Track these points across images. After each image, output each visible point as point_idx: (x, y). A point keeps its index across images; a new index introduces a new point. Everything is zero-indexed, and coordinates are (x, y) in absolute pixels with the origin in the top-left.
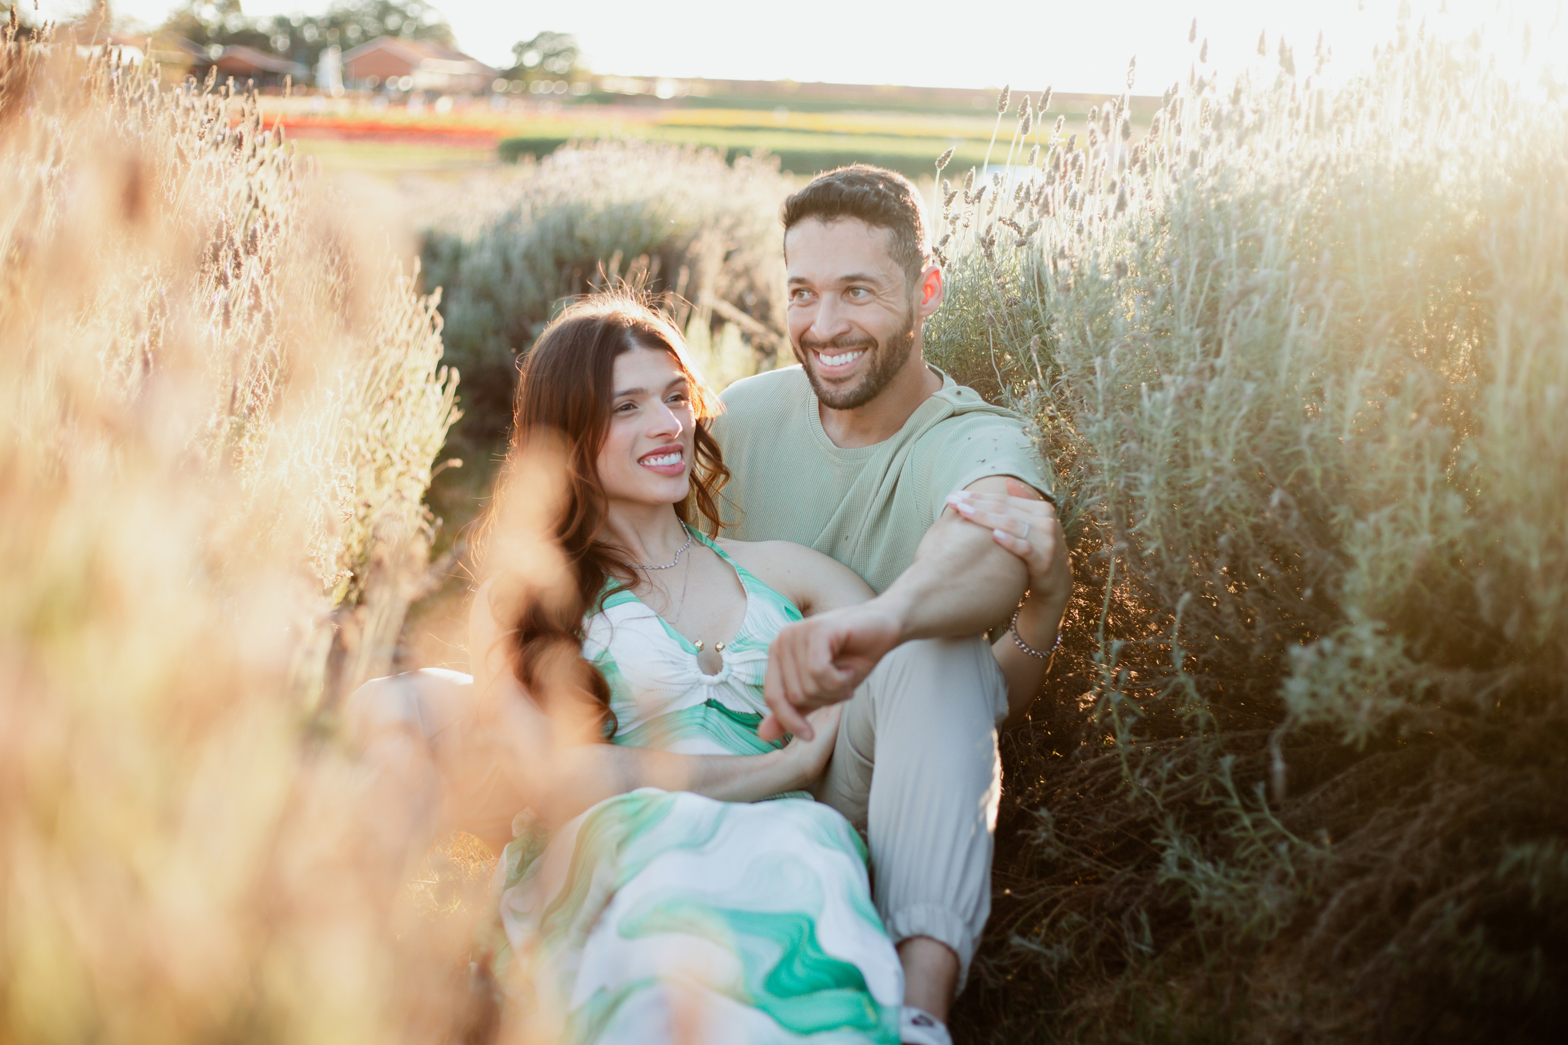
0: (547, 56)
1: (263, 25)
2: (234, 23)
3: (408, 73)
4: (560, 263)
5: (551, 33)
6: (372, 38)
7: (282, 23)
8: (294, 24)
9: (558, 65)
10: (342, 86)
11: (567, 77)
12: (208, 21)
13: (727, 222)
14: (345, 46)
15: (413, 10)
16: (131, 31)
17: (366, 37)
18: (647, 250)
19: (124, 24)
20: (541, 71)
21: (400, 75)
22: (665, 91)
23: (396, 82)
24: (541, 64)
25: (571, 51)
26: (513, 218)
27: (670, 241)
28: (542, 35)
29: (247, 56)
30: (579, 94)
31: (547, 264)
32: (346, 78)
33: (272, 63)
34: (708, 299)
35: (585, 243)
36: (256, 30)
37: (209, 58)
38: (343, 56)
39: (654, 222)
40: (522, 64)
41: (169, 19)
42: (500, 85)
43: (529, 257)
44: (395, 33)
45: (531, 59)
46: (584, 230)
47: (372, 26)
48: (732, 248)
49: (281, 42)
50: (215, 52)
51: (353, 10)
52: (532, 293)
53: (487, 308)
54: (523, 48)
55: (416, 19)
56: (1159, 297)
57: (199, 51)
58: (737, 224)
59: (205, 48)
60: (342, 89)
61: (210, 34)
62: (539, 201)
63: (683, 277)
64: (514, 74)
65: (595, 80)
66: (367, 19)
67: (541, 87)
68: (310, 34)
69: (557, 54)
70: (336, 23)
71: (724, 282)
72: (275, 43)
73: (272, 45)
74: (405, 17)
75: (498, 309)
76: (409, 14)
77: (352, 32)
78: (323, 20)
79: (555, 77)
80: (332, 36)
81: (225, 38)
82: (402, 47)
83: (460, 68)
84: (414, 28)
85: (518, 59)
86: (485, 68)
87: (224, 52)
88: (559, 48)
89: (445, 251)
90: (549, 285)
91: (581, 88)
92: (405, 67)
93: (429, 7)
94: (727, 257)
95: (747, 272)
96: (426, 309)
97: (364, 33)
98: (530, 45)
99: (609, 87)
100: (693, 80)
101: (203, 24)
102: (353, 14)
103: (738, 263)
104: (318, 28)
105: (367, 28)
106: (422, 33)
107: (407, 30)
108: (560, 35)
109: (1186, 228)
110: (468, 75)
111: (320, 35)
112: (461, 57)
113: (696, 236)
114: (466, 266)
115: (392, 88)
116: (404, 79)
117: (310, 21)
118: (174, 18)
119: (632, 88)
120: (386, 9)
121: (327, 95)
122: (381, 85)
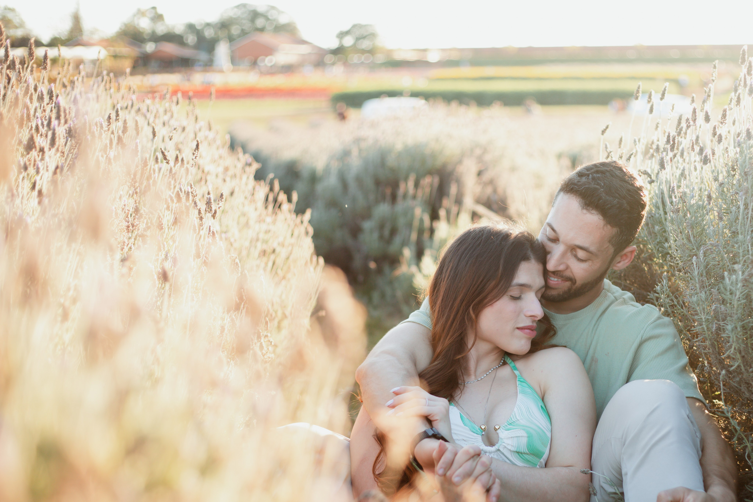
0: (358, 39)
1: (179, 28)
2: (161, 29)
3: (271, 54)
4: (378, 183)
5: (360, 24)
6: (247, 33)
7: (191, 27)
8: (198, 28)
9: (365, 44)
10: (231, 64)
11: (371, 52)
12: (144, 28)
13: (478, 152)
14: (231, 39)
15: (272, 15)
16: (96, 37)
17: (244, 33)
18: (430, 172)
19: (92, 33)
20: (355, 49)
21: (267, 56)
22: (433, 57)
23: (264, 60)
24: (354, 45)
25: (372, 36)
26: (346, 153)
27: (444, 166)
28: (354, 26)
29: (170, 49)
30: (379, 62)
31: (369, 183)
32: (233, 60)
33: (186, 52)
34: (469, 202)
35: (393, 170)
36: (174, 33)
37: (146, 52)
38: (231, 45)
39: (433, 156)
40: (342, 46)
41: (121, 29)
42: (329, 58)
43: (359, 180)
44: (262, 30)
45: (348, 41)
46: (391, 161)
47: (247, 26)
48: (483, 169)
49: (191, 39)
50: (150, 47)
51: (234, 17)
52: (361, 202)
53: (334, 213)
54: (342, 35)
55: (274, 20)
56: (733, 214)
57: (140, 47)
58: (485, 151)
59: (143, 45)
60: (231, 67)
61: (145, 37)
62: (364, 145)
63: (453, 190)
64: (339, 52)
65: (389, 52)
66: (244, 22)
67: (355, 58)
68: (209, 33)
69: (364, 37)
70: (224, 25)
71: (478, 190)
72: (187, 40)
73: (185, 41)
74: (267, 19)
76: (270, 18)
77: (235, 30)
78: (216, 24)
79: (363, 52)
80: (221, 34)
81: (156, 38)
82: (266, 38)
83: (304, 49)
84: (274, 26)
85: (341, 42)
86: (320, 49)
87: (156, 47)
88: (365, 34)
89: (305, 174)
90: (372, 197)
91: (380, 58)
92: (269, 51)
93: (283, 12)
94: (480, 174)
95: (491, 182)
96: (302, 222)
97: (243, 30)
98: (347, 33)
99: (399, 56)
100: (451, 50)
101: (141, 30)
102: (235, 19)
103: (486, 177)
104: (213, 28)
105: (244, 28)
106: (280, 29)
107: (269, 28)
108: (365, 26)
109: (746, 174)
110: (310, 53)
111: (216, 34)
112: (304, 42)
113: (460, 162)
114: (320, 188)
115: (261, 64)
116: (267, 59)
117: (208, 25)
118: (123, 28)
119: (411, 57)
120: (255, 15)
121: (221, 71)
122: (254, 64)
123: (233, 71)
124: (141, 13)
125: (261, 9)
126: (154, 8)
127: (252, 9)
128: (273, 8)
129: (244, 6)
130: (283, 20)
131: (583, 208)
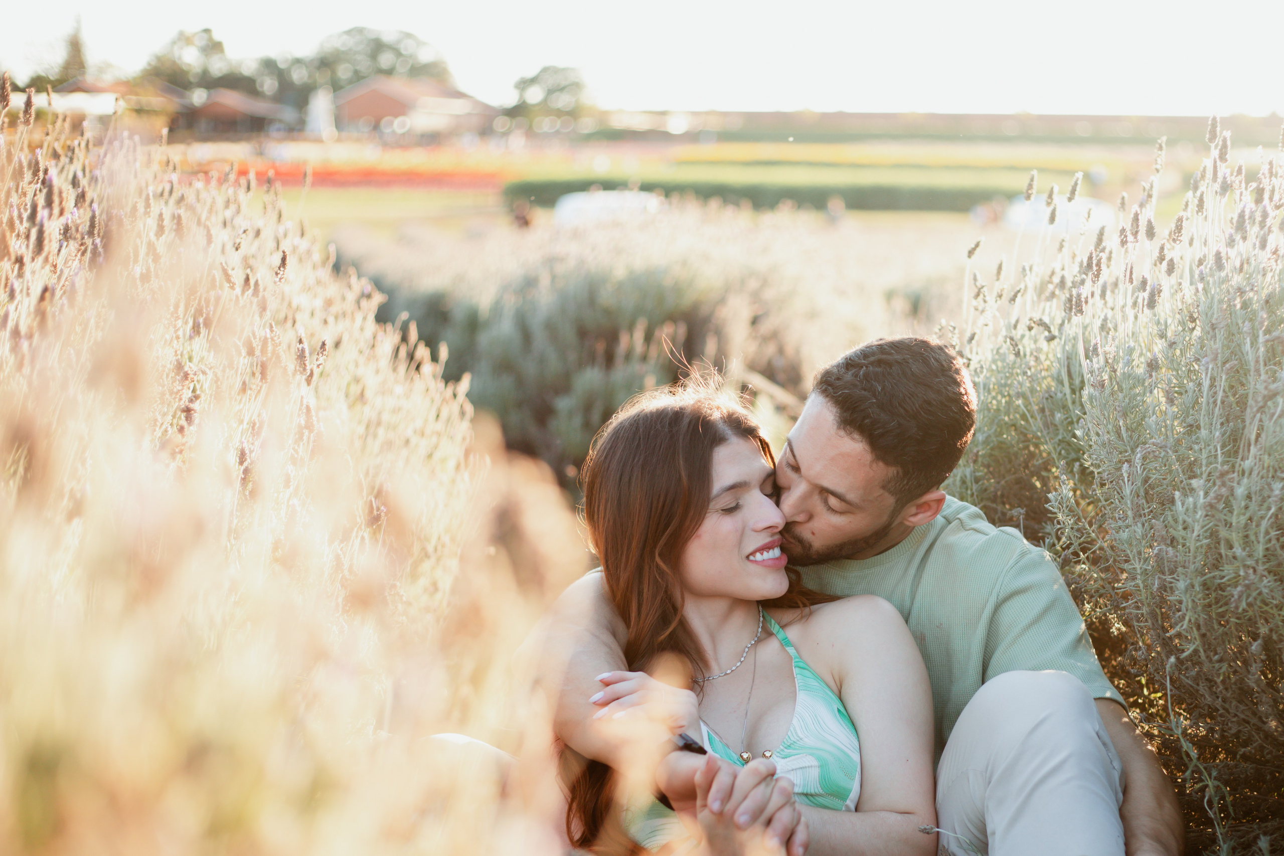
0: (550, 92)
1: (248, 66)
2: (218, 67)
3: (403, 113)
4: (582, 333)
5: (554, 67)
6: (364, 78)
7: (269, 65)
8: (282, 66)
9: (563, 101)
10: (334, 129)
11: (573, 114)
12: (189, 65)
13: (753, 284)
14: (336, 86)
15: (407, 47)
16: (108, 78)
17: (358, 77)
18: (672, 317)
19: (101, 70)
20: (545, 108)
21: (396, 116)
22: (677, 126)
23: (391, 123)
24: (545, 101)
25: (575, 86)
26: (530, 283)
27: (696, 307)
28: (545, 70)
29: (232, 100)
30: (586, 132)
31: (569, 334)
32: (339, 122)
33: (259, 107)
34: (736, 366)
35: (608, 312)
36: (241, 74)
37: (192, 104)
38: (335, 97)
39: (678, 289)
40: (524, 102)
41: (149, 64)
42: (501, 123)
43: (551, 327)
44: (389, 72)
45: (534, 95)
46: (606, 297)
47: (364, 64)
48: (760, 313)
49: (269, 85)
50: (198, 97)
51: (343, 49)
52: (554, 364)
53: (507, 382)
54: (524, 84)
55: (411, 56)
56: (1190, 394)
57: (181, 96)
58: (765, 283)
59: (187, 93)
60: (336, 133)
61: (192, 79)
62: (560, 269)
63: (710, 347)
64: (517, 112)
65: (603, 115)
66: (359, 57)
67: (545, 124)
68: (298, 76)
69: (562, 89)
70: (326, 63)
71: (752, 348)
72: (262, 86)
73: (259, 89)
74: (398, 54)
75: (520, 382)
76: (403, 52)
77: (343, 72)
78: (312, 61)
79: (559, 113)
80: (321, 77)
81: (209, 82)
82: (397, 86)
83: (459, 107)
84: (409, 66)
85: (521, 96)
86: (487, 107)
87: (209, 97)
88: (563, 83)
89: (459, 315)
90: (572, 356)
91: (587, 125)
92: (400, 108)
93: (425, 44)
94: (755, 321)
95: (774, 336)
96: (455, 396)
97: (356, 72)
98: (533, 81)
99: (619, 123)
100: (707, 113)
101: (184, 68)
102: (343, 52)
103: (766, 327)
104: (307, 67)
105: (358, 68)
106: (418, 71)
107: (401, 69)
108: (564, 70)
109: (1213, 327)
110: (469, 114)
111: (310, 76)
112: (459, 95)
113: (722, 301)
114: (484, 339)
115: (387, 131)
116: (397, 122)
117: (298, 61)
118: (154, 63)
119: (640, 123)
120: (377, 47)
121: (318, 140)
122: (376, 127)
123: (339, 140)
124: (184, 39)
125: (388, 37)
126: (207, 31)
127: (373, 36)
128: (409, 36)
129: (360, 31)
130: (425, 56)
131: (839, 428)
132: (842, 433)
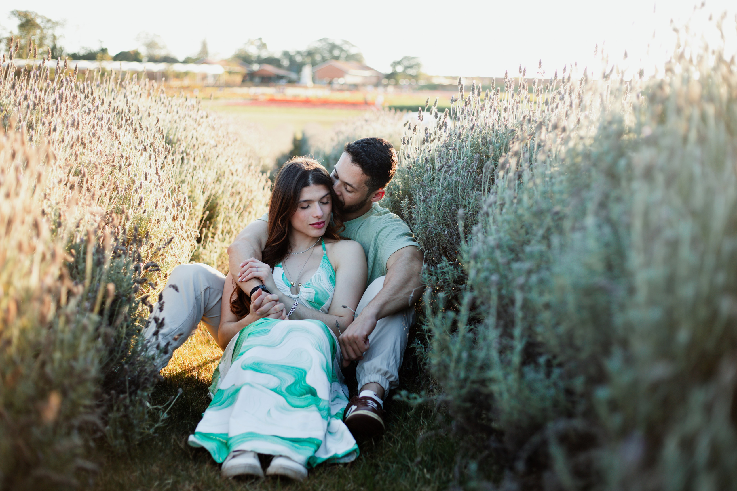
0: (407, 68)
1: (277, 54)
2: (264, 55)
3: (343, 76)
5: (408, 57)
6: (326, 60)
7: (286, 54)
8: (292, 54)
9: (411, 72)
10: (312, 83)
11: (415, 77)
12: (252, 54)
14: (314, 64)
15: (345, 47)
16: (217, 58)
17: (324, 60)
20: (405, 75)
21: (340, 77)
23: (337, 81)
24: (404, 71)
25: (418, 65)
29: (270, 69)
30: (421, 85)
32: (314, 79)
33: (280, 72)
36: (274, 58)
37: (253, 71)
38: (313, 69)
40: (395, 71)
42: (385, 81)
44: (337, 58)
45: (399, 69)
47: (327, 55)
49: (286, 63)
50: (256, 67)
51: (318, 47)
54: (396, 64)
55: (347, 51)
57: (248, 67)
59: (251, 66)
61: (253, 60)
64: (390, 76)
65: (429, 78)
66: (325, 51)
67: (403, 82)
68: (299, 59)
69: (411, 67)
70: (310, 54)
72: (283, 63)
73: (281, 64)
74: (342, 50)
76: (344, 49)
77: (318, 57)
78: (305, 52)
79: (410, 77)
80: (308, 60)
81: (261, 61)
82: (340, 64)
83: (368, 74)
84: (346, 56)
85: (394, 69)
86: (379, 74)
87: (260, 68)
88: (412, 64)
91: (422, 82)
92: (341, 73)
93: (353, 46)
97: (323, 58)
98: (399, 63)
99: (436, 81)
101: (250, 54)
102: (318, 49)
104: (302, 56)
105: (324, 55)
106: (350, 58)
107: (343, 56)
110: (371, 77)
111: (303, 59)
112: (368, 68)
115: (335, 84)
116: (340, 80)
117: (299, 53)
118: (237, 52)
119: (446, 82)
120: (333, 47)
121: (306, 87)
122: (330, 83)
123: (314, 87)
124: (251, 43)
125: (338, 42)
126: (260, 39)
127: (331, 42)
128: (346, 42)
129: (325, 40)
130: (353, 51)
131: (352, 162)
132: (353, 164)
